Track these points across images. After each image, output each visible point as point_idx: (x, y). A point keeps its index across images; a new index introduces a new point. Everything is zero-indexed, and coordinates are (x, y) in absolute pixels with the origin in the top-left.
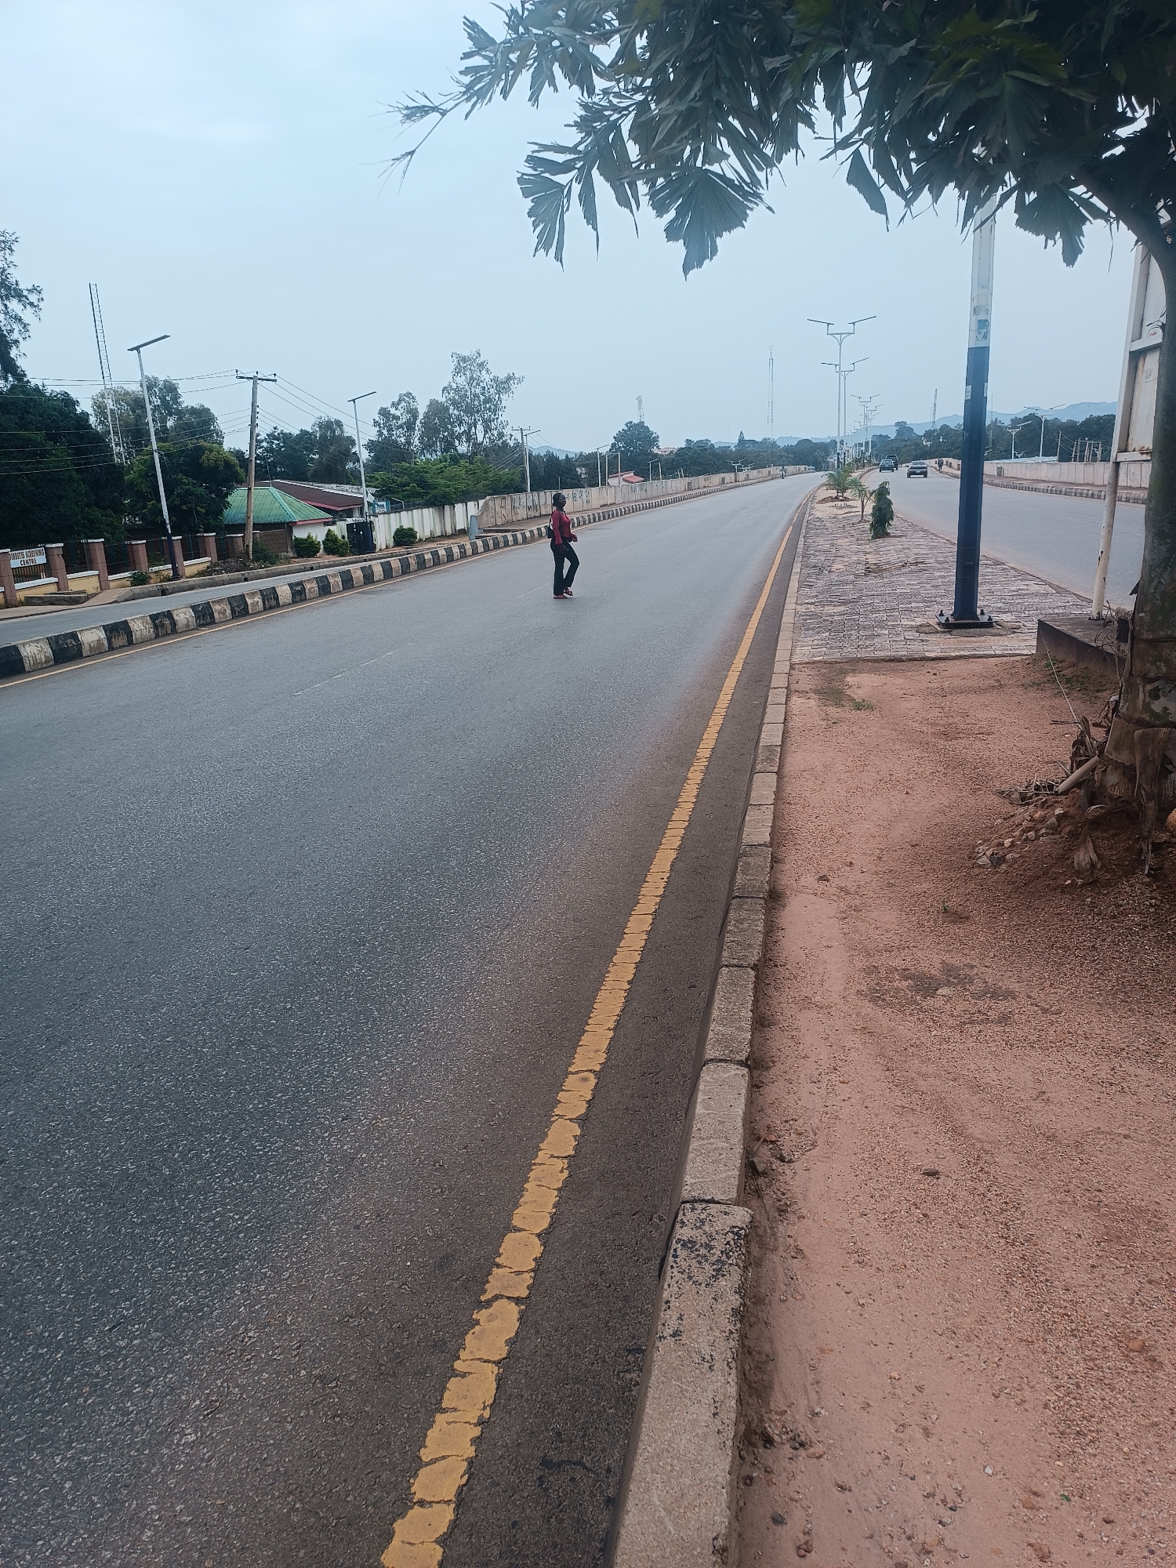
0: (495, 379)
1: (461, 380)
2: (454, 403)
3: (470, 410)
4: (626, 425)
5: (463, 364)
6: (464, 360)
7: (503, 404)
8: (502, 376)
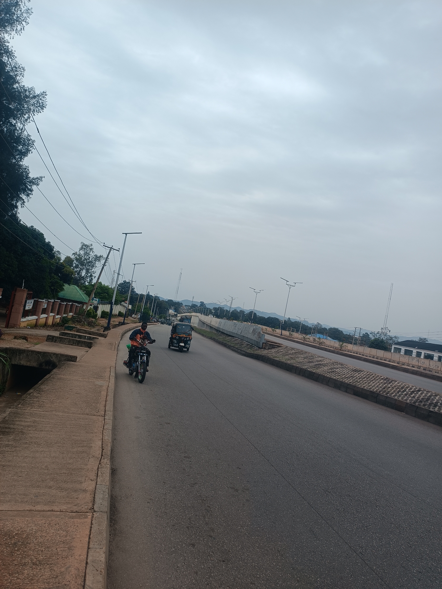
0: (96, 256)
1: (82, 252)
2: (77, 260)
3: (82, 264)
4: (124, 281)
5: (84, 247)
6: (86, 246)
7: (96, 265)
8: (99, 255)
